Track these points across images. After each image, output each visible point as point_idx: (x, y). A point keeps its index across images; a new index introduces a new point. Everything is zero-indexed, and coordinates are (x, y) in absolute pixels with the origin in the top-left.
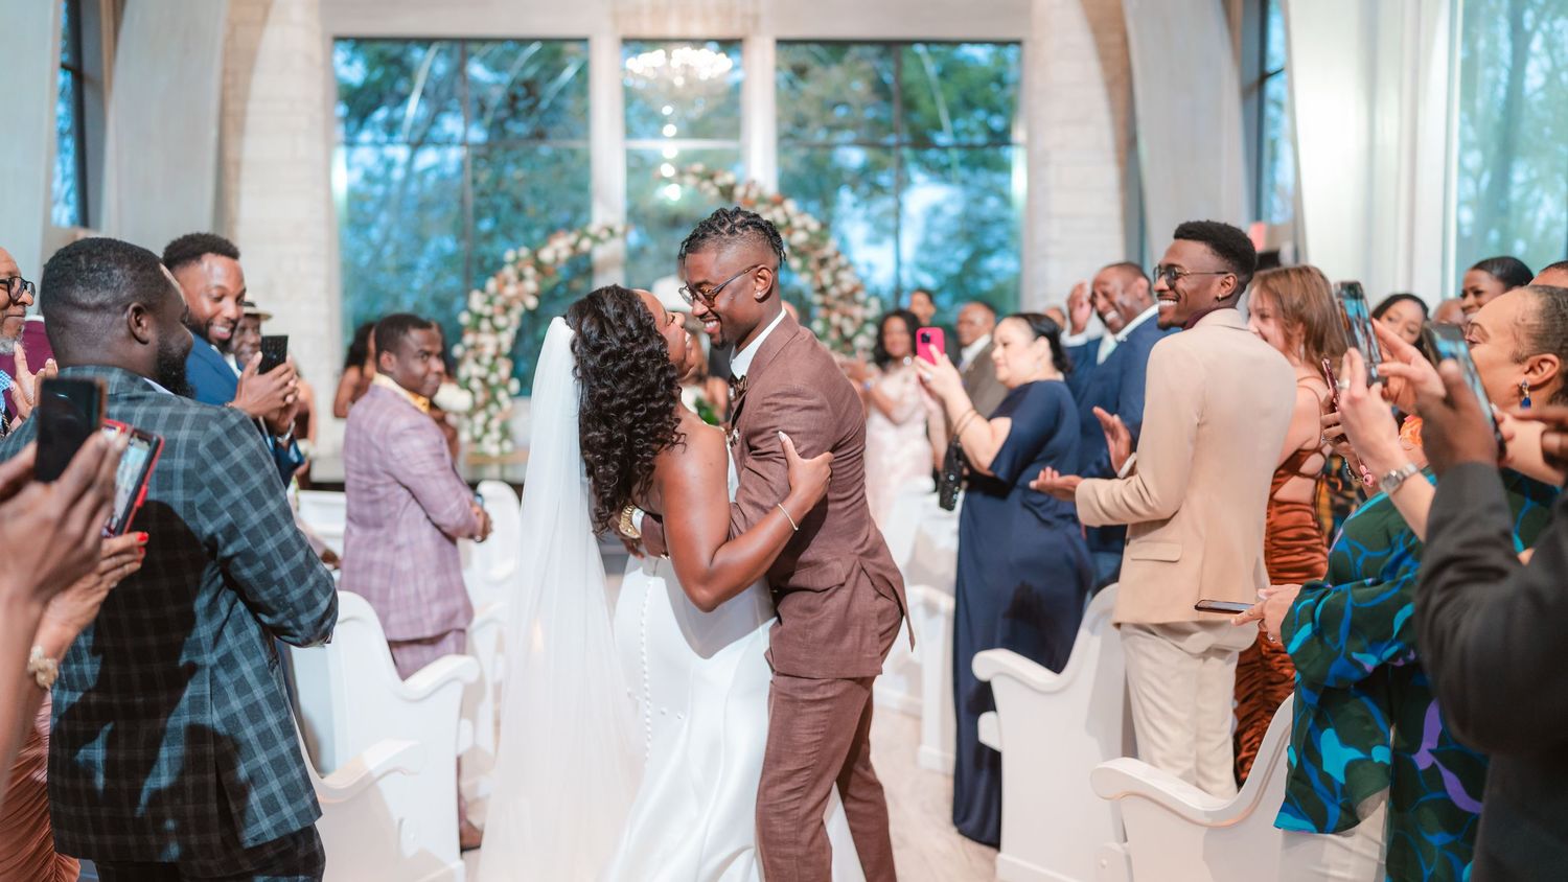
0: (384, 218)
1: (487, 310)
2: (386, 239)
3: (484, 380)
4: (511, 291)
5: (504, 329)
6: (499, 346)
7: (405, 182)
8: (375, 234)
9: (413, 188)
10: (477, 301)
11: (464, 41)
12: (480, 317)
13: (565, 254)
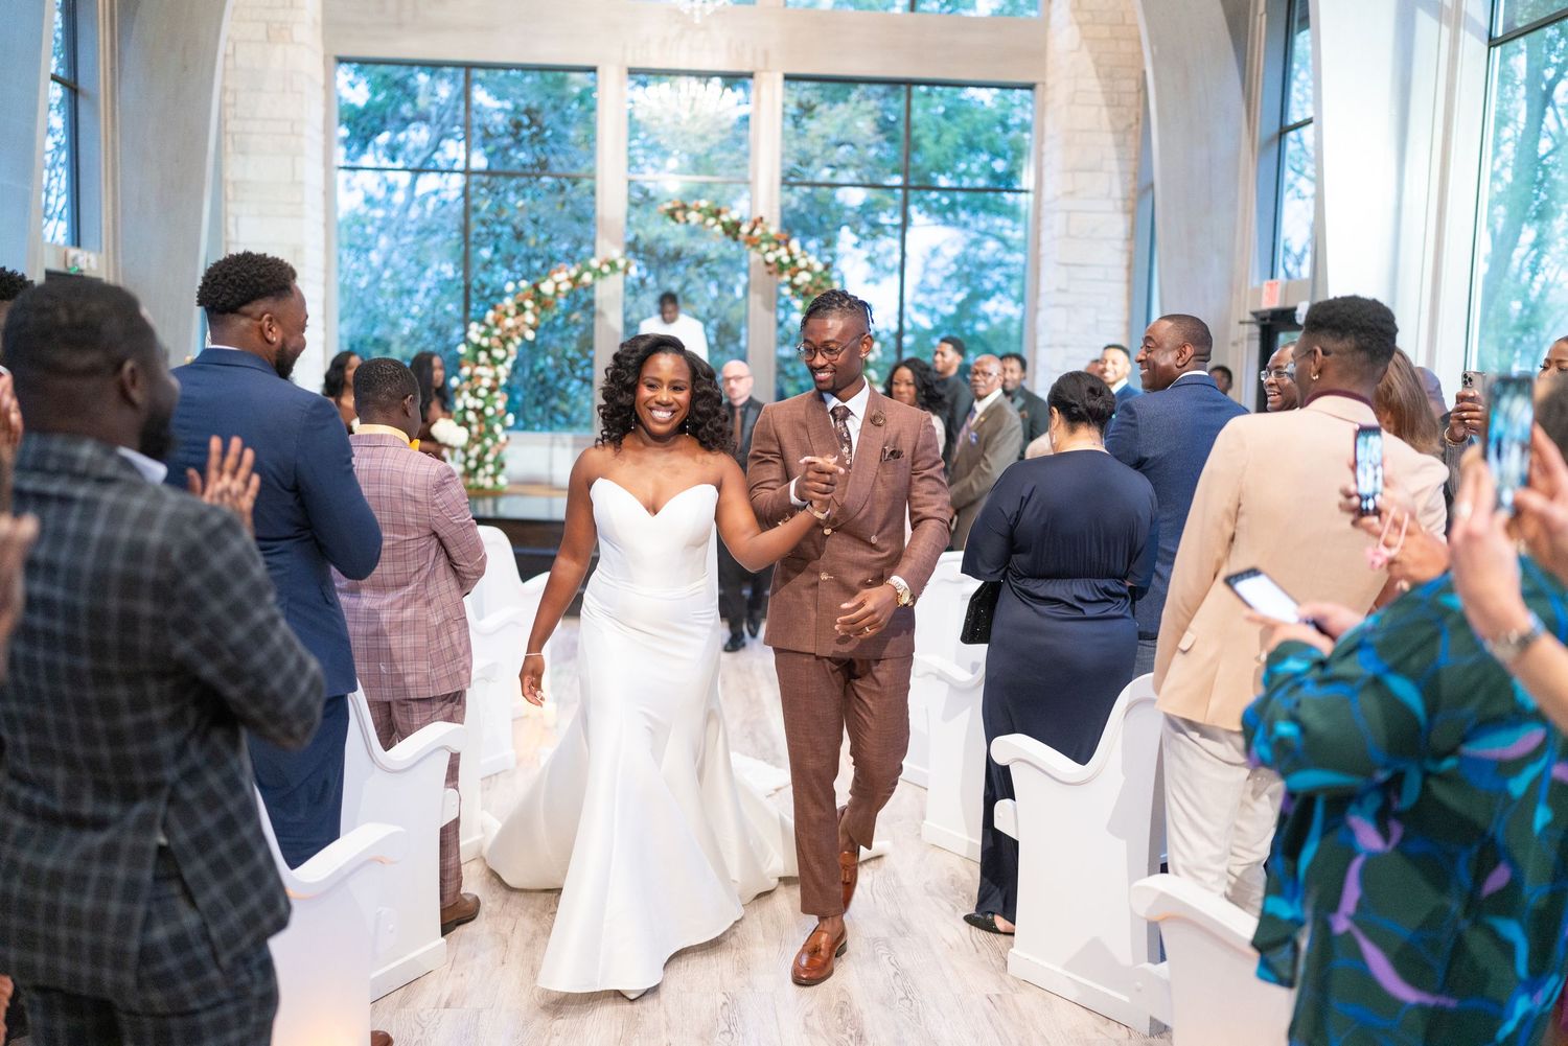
0: (383, 241)
1: (485, 342)
2: (385, 264)
3: (479, 412)
4: (509, 322)
5: (502, 362)
6: (496, 379)
7: (406, 208)
8: (375, 258)
9: (414, 213)
10: (475, 332)
11: (468, 66)
12: (479, 348)
13: (565, 287)
